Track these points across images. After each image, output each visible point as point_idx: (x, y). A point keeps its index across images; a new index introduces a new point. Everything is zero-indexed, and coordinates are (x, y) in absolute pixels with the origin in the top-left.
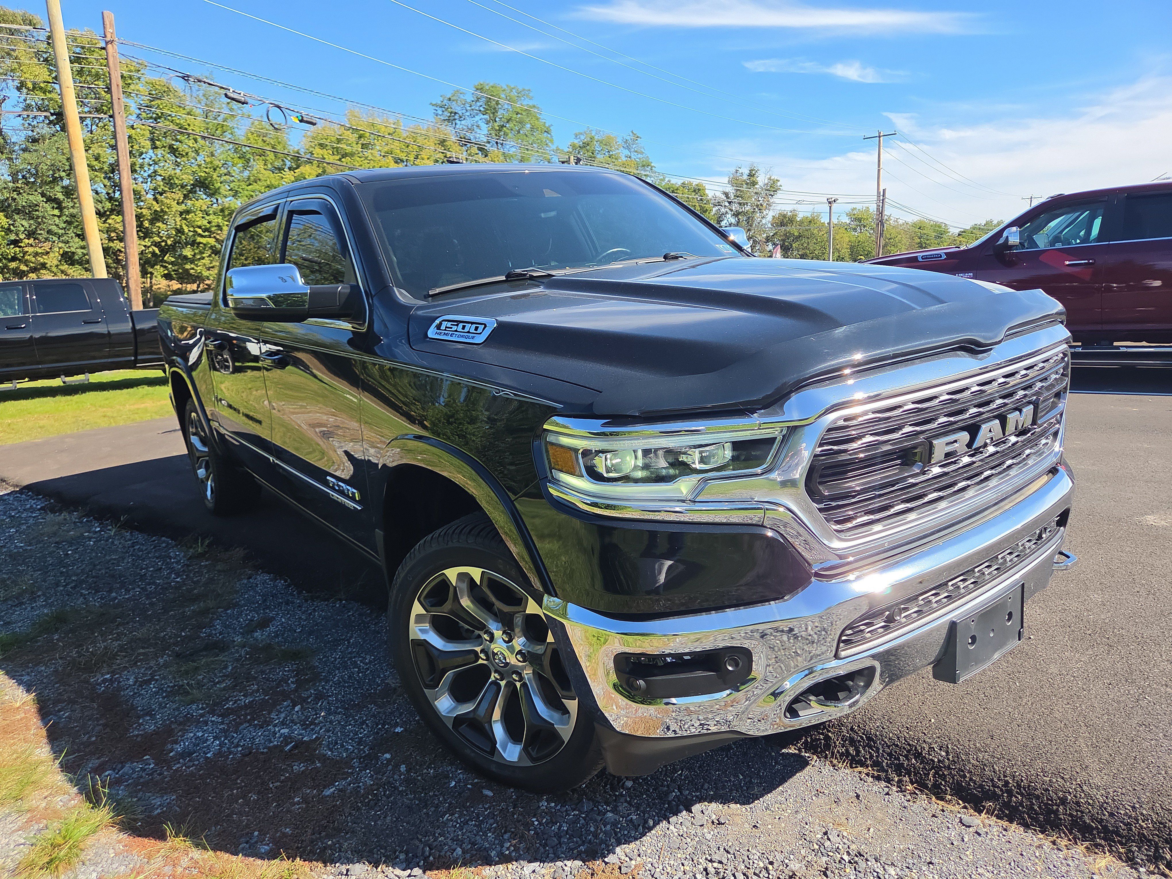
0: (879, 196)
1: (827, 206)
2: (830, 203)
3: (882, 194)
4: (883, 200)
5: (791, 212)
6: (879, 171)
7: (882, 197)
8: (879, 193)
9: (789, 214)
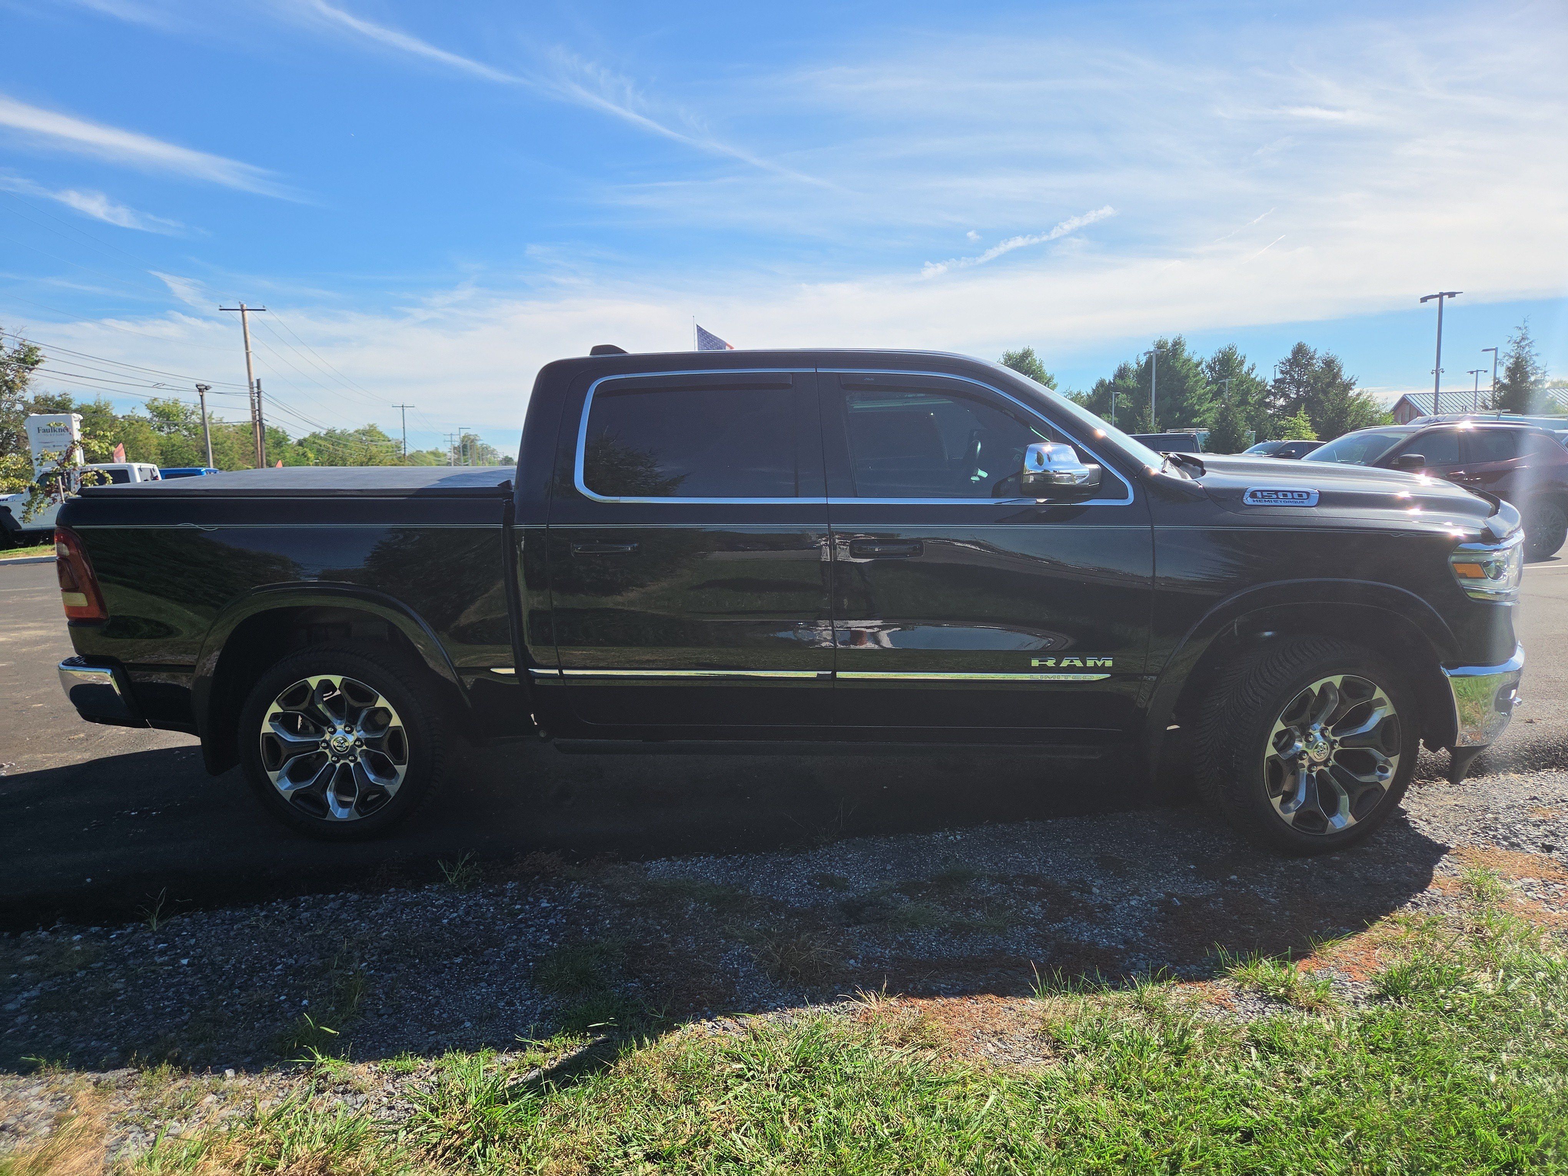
0: (252, 388)
1: (197, 395)
2: (200, 390)
3: (255, 385)
4: (259, 393)
5: (60, 396)
6: (247, 354)
7: (256, 390)
8: (251, 383)
9: (58, 399)
